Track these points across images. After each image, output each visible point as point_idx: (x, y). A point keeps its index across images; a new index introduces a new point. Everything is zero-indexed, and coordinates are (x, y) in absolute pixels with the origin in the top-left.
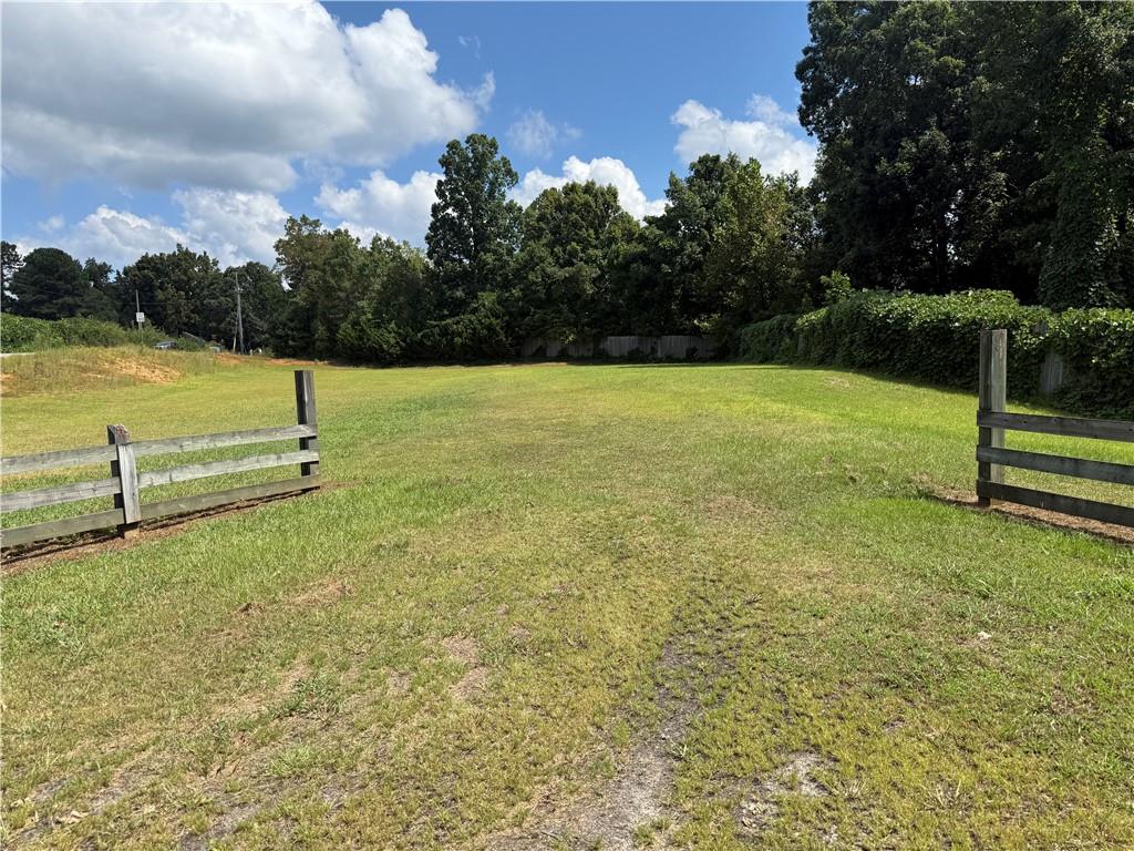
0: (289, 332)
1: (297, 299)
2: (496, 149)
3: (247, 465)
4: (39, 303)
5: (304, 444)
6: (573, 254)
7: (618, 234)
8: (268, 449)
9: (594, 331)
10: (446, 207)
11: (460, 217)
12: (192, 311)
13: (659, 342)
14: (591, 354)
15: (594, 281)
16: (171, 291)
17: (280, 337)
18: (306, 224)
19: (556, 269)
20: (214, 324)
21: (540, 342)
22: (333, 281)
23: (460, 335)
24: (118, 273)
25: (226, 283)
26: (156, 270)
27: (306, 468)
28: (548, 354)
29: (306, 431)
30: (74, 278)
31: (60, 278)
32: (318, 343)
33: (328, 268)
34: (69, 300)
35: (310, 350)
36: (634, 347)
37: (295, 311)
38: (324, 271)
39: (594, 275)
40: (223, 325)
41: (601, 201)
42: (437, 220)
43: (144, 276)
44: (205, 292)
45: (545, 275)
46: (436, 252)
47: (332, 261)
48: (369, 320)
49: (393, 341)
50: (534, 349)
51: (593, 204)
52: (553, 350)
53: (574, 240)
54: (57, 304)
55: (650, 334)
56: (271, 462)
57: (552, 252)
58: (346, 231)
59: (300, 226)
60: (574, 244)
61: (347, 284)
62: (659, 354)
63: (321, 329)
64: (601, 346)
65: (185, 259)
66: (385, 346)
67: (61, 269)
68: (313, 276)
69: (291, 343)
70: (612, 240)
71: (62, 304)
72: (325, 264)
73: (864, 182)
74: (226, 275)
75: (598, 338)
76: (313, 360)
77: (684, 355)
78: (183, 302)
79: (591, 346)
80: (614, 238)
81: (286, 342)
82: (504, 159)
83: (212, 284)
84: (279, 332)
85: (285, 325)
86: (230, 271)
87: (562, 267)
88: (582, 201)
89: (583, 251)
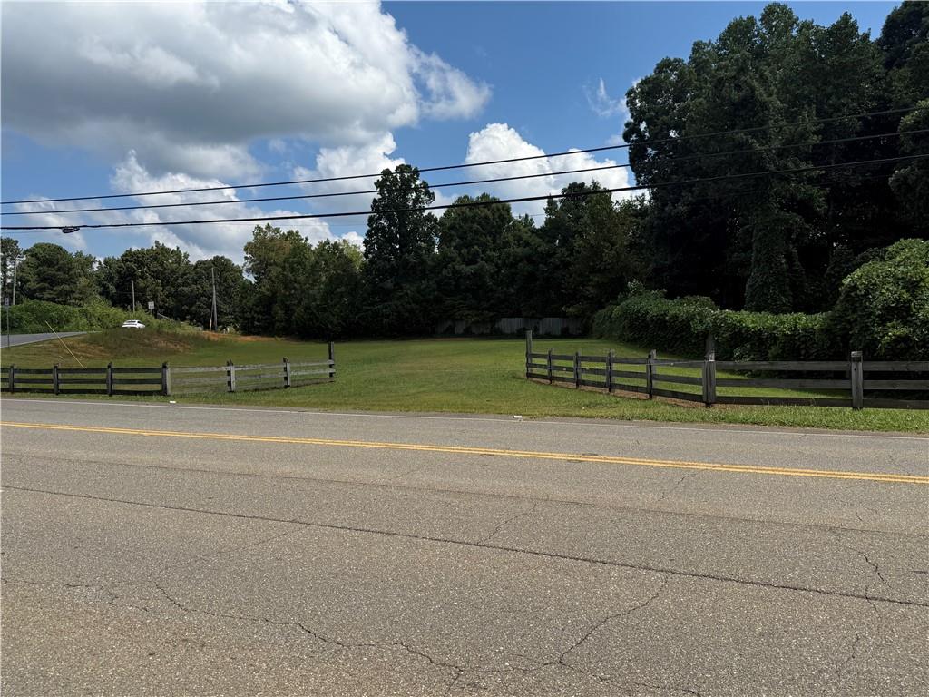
0: (255, 315)
1: (263, 289)
2: (418, 176)
3: (316, 372)
4: (42, 290)
5: (331, 366)
6: (476, 254)
7: (511, 239)
8: (320, 367)
9: (491, 314)
10: (380, 218)
11: (390, 226)
12: (167, 297)
13: (540, 322)
14: (488, 331)
15: (492, 276)
16: (150, 279)
17: (247, 319)
18: (269, 231)
19: (463, 266)
20: (187, 308)
21: (449, 323)
22: (291, 275)
23: (388, 316)
24: (100, 263)
25: (197, 273)
26: (137, 261)
27: (331, 374)
28: (456, 332)
29: (331, 362)
30: (70, 269)
31: (59, 270)
32: (278, 324)
33: (287, 265)
34: (66, 287)
35: (271, 329)
36: (522, 326)
37: (260, 299)
38: (284, 268)
39: (492, 271)
40: (194, 308)
41: (497, 216)
42: (373, 229)
43: (128, 268)
44: (179, 281)
45: (455, 272)
46: (370, 253)
47: (291, 260)
48: (318, 306)
49: (335, 322)
50: (445, 328)
51: (491, 217)
52: (460, 328)
53: (476, 244)
54: (56, 291)
55: (533, 317)
56: (322, 372)
57: (460, 254)
58: (297, 232)
59: (265, 232)
60: (476, 247)
61: (302, 278)
62: (541, 332)
63: (281, 313)
64: (496, 326)
65: (162, 253)
66: (330, 326)
67: (61, 262)
68: (274, 271)
69: (256, 323)
70: (506, 244)
71: (60, 291)
72: (284, 262)
73: (660, 218)
74: (196, 267)
75: (493, 321)
76: (273, 336)
77: (558, 333)
78: (160, 288)
79: (489, 326)
80: (508, 242)
81: (253, 323)
82: (424, 182)
83: (185, 274)
84: (248, 315)
85: (252, 309)
86: (200, 263)
87: (468, 264)
88: (483, 215)
89: (483, 252)
